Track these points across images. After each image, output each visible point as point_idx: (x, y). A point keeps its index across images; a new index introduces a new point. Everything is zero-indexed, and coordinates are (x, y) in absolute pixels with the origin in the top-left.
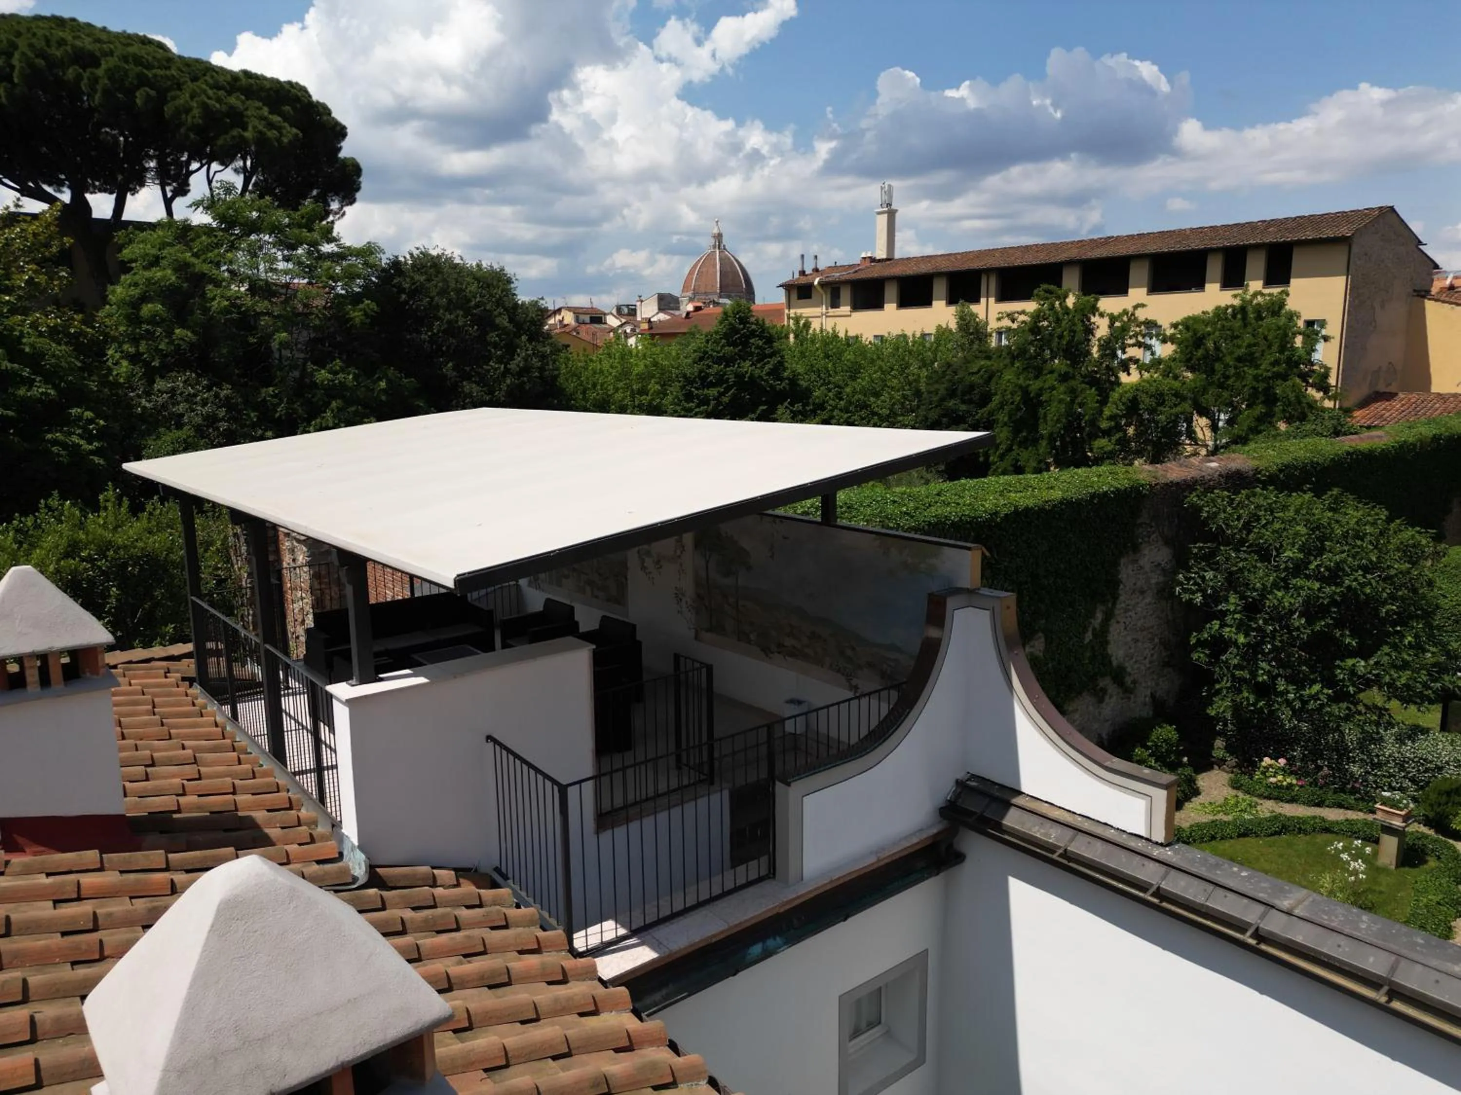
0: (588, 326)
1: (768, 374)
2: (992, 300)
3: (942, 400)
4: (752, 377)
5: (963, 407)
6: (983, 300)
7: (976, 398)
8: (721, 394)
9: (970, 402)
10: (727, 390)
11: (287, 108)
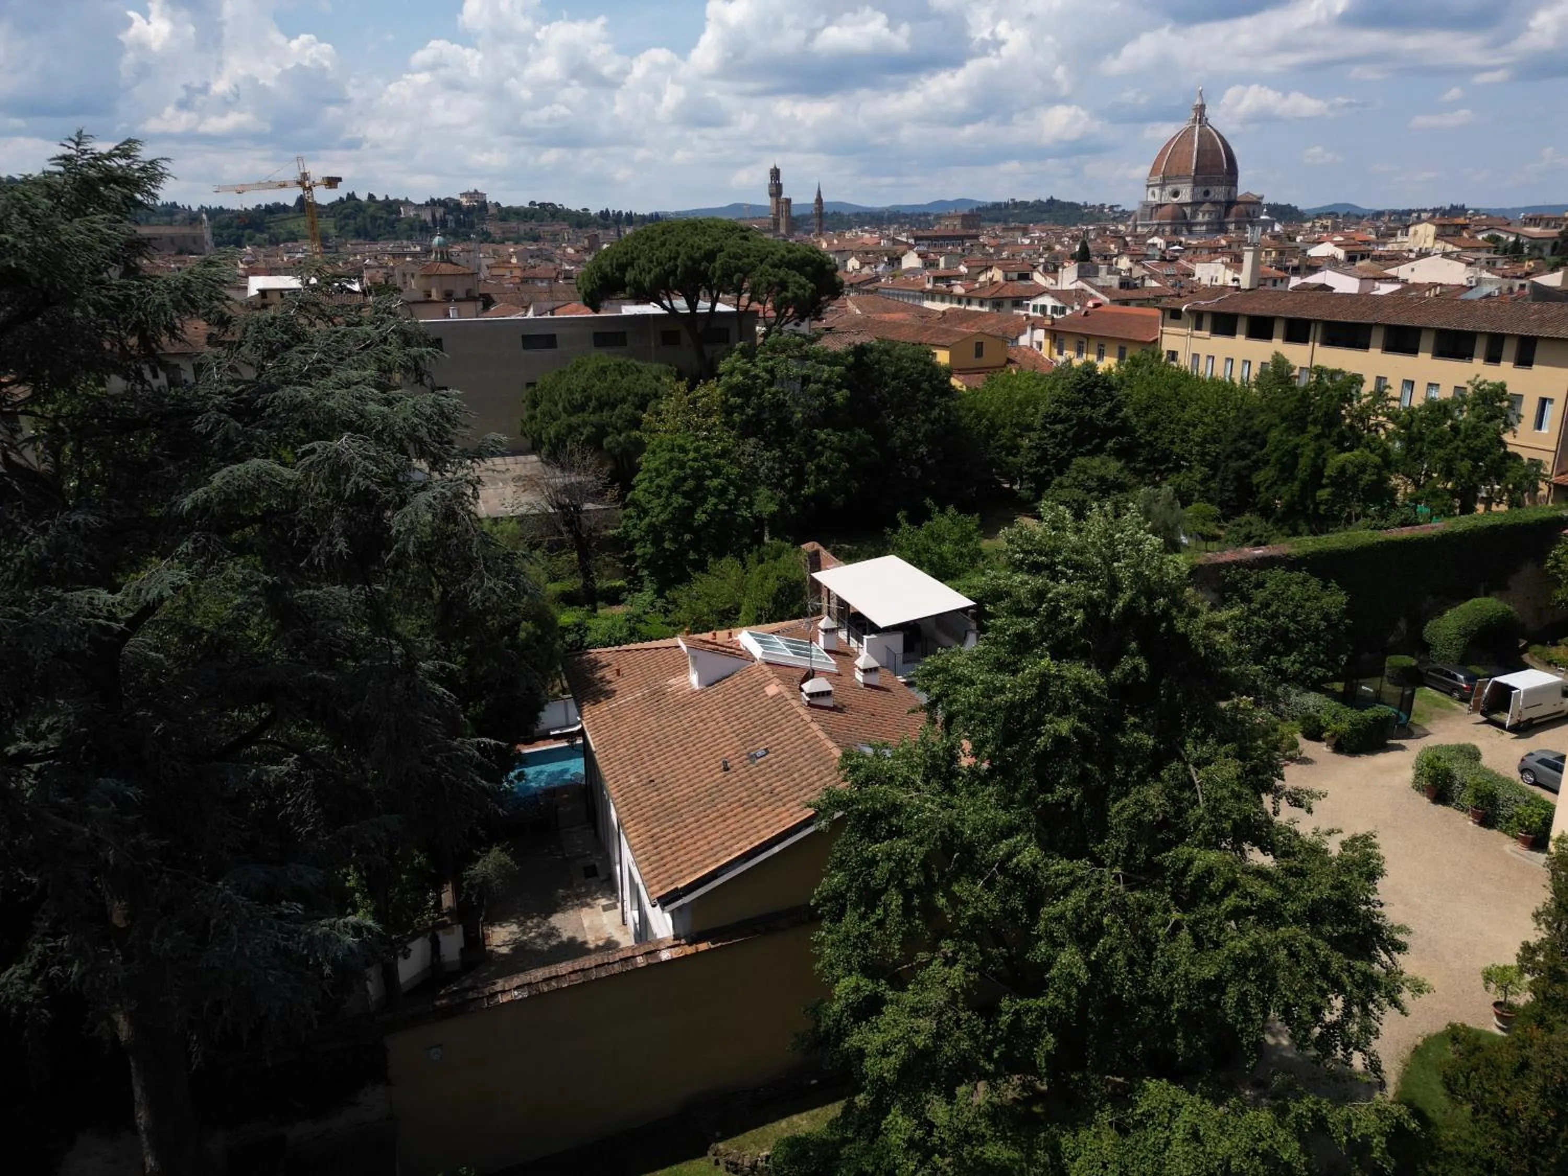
0: (1016, 283)
1: (1104, 415)
2: (1317, 344)
3: (1235, 440)
4: (1091, 417)
5: (1249, 447)
6: (1311, 343)
7: (1258, 441)
8: (1067, 430)
9: (1253, 444)
10: (1072, 426)
11: (809, 268)
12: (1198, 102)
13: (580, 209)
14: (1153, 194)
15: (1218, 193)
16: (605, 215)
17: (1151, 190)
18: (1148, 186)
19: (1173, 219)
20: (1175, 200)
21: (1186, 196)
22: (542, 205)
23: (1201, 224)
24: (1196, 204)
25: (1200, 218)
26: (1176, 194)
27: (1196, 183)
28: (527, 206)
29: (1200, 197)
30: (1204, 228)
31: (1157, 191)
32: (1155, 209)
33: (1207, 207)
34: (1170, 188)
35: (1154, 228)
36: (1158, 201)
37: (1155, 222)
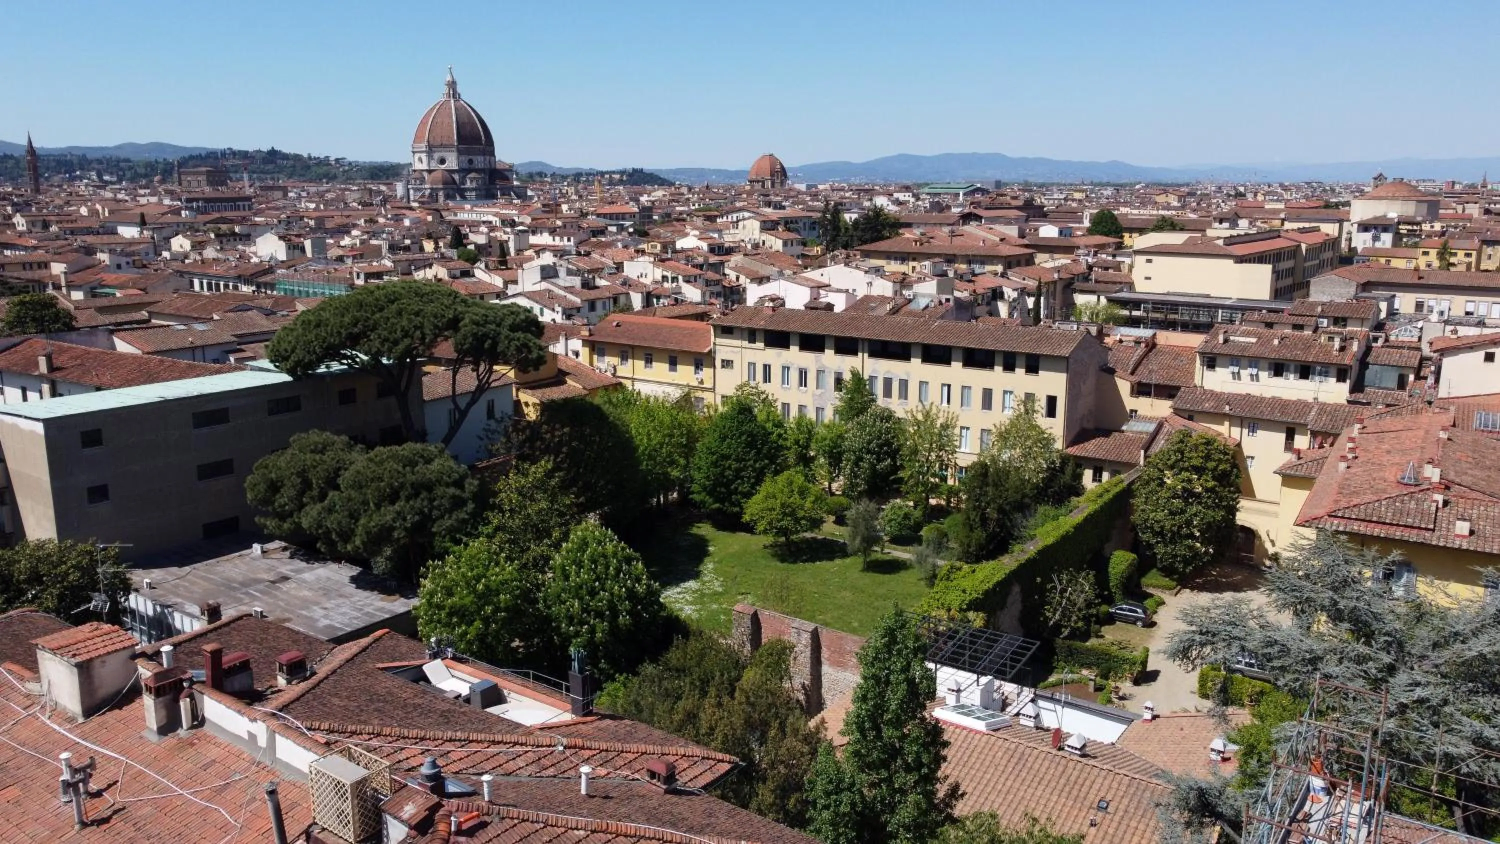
12: (449, 78)
14: (420, 160)
15: (479, 161)
17: (417, 156)
18: (414, 152)
19: (444, 183)
20: (443, 167)
21: (452, 162)
23: (471, 190)
24: (464, 171)
25: (468, 184)
26: (442, 161)
27: (460, 152)
29: (465, 165)
30: (474, 193)
31: (424, 157)
32: (425, 174)
33: (472, 175)
34: (437, 156)
35: (427, 192)
36: (426, 168)
37: (427, 186)
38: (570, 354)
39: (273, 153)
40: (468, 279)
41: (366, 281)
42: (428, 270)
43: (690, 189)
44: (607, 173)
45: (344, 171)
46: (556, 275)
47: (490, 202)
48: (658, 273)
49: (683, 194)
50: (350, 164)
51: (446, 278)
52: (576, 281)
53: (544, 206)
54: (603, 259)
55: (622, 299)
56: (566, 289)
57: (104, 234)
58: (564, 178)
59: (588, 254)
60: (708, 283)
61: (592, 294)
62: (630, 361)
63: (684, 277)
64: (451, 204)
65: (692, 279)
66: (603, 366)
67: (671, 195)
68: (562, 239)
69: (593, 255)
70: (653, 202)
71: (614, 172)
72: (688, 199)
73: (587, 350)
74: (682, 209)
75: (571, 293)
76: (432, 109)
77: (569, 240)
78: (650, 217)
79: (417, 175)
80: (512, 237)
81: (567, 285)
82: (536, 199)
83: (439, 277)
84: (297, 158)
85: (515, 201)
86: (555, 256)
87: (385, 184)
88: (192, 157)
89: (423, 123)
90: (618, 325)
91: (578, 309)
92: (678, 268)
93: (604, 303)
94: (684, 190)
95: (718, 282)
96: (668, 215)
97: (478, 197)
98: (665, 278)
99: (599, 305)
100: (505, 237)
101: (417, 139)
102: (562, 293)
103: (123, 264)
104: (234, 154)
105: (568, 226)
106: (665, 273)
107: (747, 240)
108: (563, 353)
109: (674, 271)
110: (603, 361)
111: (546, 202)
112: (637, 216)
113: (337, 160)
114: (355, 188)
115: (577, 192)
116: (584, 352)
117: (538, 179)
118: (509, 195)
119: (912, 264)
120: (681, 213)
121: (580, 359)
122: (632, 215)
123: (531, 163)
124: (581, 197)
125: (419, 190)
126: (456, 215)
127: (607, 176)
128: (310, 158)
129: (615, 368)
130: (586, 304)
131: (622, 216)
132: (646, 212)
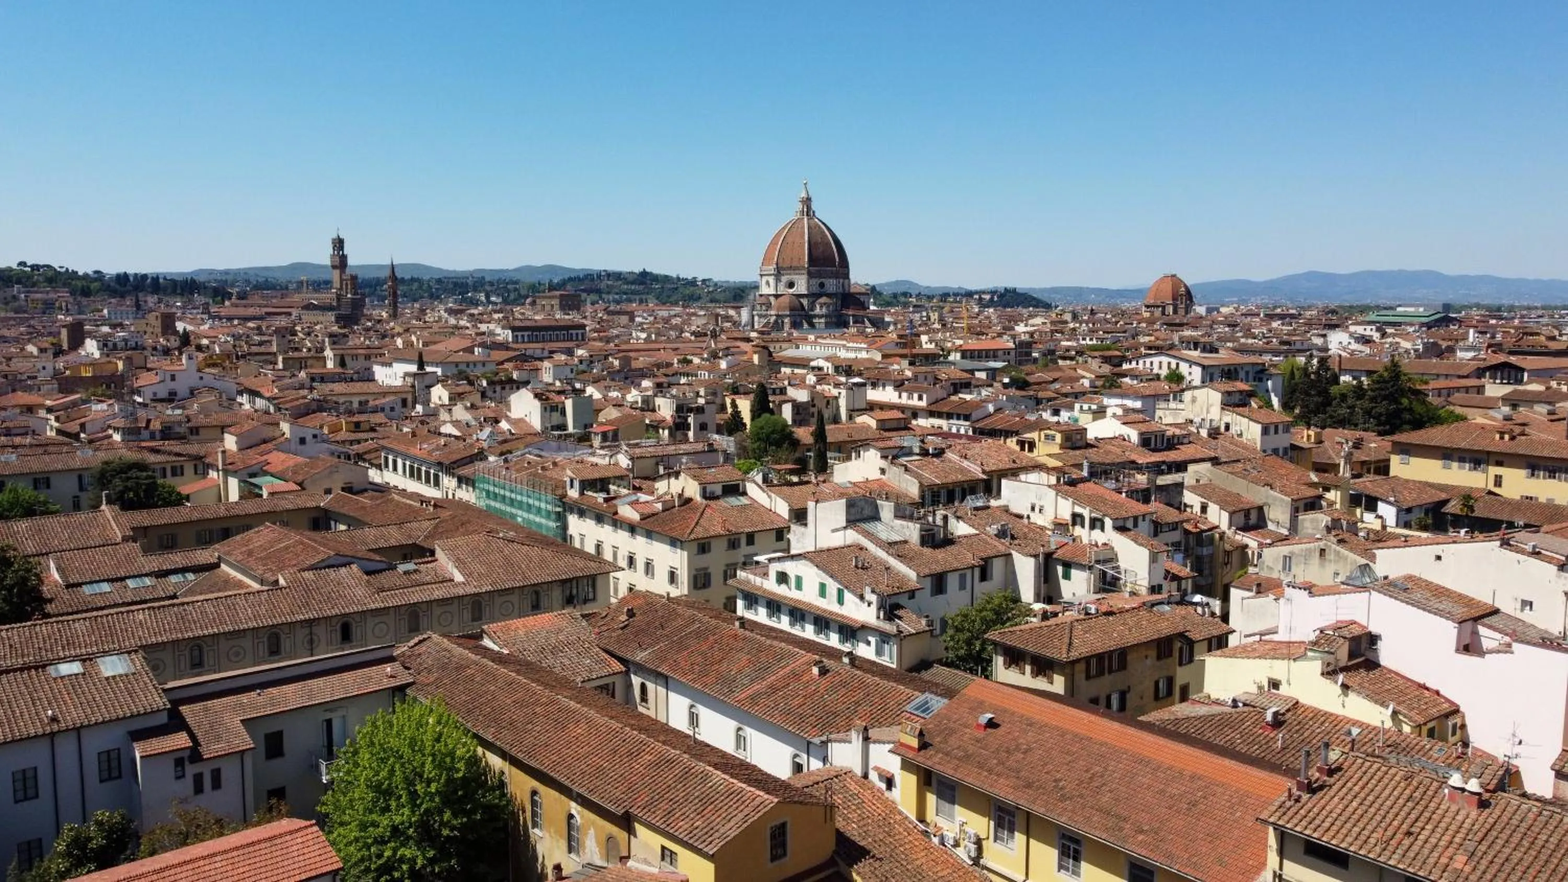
12: (804, 195)
13: (90, 272)
14: (768, 283)
15: (831, 285)
16: (122, 279)
17: (765, 279)
18: (761, 275)
19: (791, 310)
20: (791, 291)
21: (801, 286)
22: (35, 267)
23: (821, 317)
24: (813, 296)
25: (818, 311)
26: (791, 285)
27: (810, 275)
28: (15, 266)
29: (816, 289)
30: (823, 320)
31: (772, 280)
32: (772, 299)
33: (823, 300)
34: (785, 279)
35: (773, 319)
36: (774, 292)
37: (773, 312)
38: (873, 776)
39: (644, 274)
40: (733, 501)
41: (582, 493)
42: (673, 480)
43: (1075, 317)
44: (976, 292)
45: (709, 292)
46: (876, 517)
47: (838, 332)
48: (1066, 509)
49: (1066, 322)
50: (716, 284)
51: (698, 498)
52: (911, 531)
53: (900, 337)
54: (965, 464)
55: (997, 567)
56: (890, 546)
57: (359, 381)
58: (930, 298)
59: (940, 453)
60: (1157, 528)
61: (941, 559)
62: (1020, 838)
63: (1115, 520)
64: (796, 334)
65: (1130, 524)
66: (950, 831)
67: (1052, 323)
68: (910, 397)
69: (949, 455)
70: (1032, 334)
71: (984, 292)
72: (1074, 329)
73: (912, 779)
74: (1069, 343)
75: (899, 557)
76: (784, 228)
77: (920, 398)
78: (1029, 354)
79: (763, 300)
80: (844, 392)
81: (896, 538)
82: (892, 328)
83: (687, 494)
84: (667, 279)
85: (869, 330)
86: (884, 457)
87: (733, 308)
88: (570, 279)
89: (773, 242)
90: (991, 724)
91: (912, 594)
92: (1104, 501)
93: (963, 578)
94: (1068, 317)
95: (1175, 526)
96: (1052, 352)
97: (828, 325)
98: (1077, 519)
99: (952, 582)
100: (835, 392)
101: (766, 260)
102: (881, 554)
103: (309, 438)
104: (609, 275)
105: (921, 378)
106: (1078, 510)
107: (1197, 420)
108: (858, 771)
109: (1095, 508)
110: (951, 817)
111: (902, 333)
112: (1013, 353)
113: (704, 281)
114: (702, 313)
115: (941, 320)
116: (907, 784)
117: (902, 299)
118: (863, 322)
119: (1494, 470)
120: (1068, 349)
121: (896, 794)
122: (1007, 352)
123: (897, 283)
124: (944, 325)
125: (765, 316)
126: (798, 347)
127: (976, 297)
128: (678, 278)
129: (979, 842)
130: (928, 583)
131: (992, 354)
132: (1024, 349)
